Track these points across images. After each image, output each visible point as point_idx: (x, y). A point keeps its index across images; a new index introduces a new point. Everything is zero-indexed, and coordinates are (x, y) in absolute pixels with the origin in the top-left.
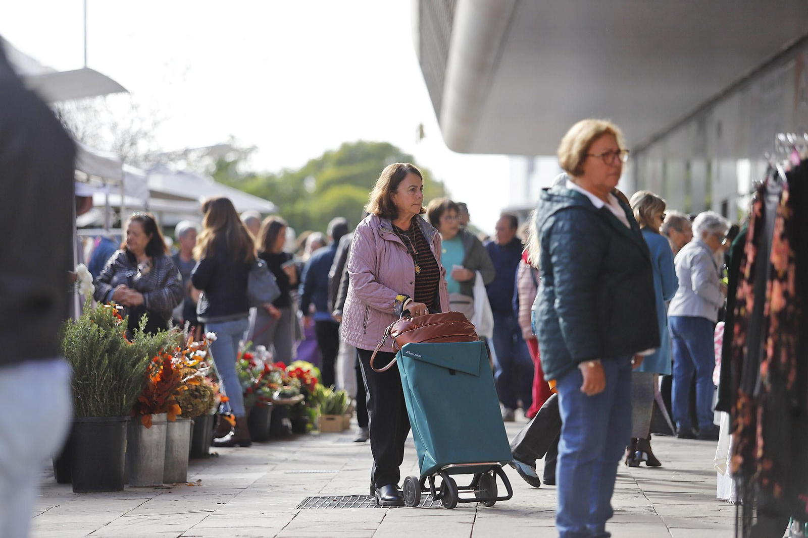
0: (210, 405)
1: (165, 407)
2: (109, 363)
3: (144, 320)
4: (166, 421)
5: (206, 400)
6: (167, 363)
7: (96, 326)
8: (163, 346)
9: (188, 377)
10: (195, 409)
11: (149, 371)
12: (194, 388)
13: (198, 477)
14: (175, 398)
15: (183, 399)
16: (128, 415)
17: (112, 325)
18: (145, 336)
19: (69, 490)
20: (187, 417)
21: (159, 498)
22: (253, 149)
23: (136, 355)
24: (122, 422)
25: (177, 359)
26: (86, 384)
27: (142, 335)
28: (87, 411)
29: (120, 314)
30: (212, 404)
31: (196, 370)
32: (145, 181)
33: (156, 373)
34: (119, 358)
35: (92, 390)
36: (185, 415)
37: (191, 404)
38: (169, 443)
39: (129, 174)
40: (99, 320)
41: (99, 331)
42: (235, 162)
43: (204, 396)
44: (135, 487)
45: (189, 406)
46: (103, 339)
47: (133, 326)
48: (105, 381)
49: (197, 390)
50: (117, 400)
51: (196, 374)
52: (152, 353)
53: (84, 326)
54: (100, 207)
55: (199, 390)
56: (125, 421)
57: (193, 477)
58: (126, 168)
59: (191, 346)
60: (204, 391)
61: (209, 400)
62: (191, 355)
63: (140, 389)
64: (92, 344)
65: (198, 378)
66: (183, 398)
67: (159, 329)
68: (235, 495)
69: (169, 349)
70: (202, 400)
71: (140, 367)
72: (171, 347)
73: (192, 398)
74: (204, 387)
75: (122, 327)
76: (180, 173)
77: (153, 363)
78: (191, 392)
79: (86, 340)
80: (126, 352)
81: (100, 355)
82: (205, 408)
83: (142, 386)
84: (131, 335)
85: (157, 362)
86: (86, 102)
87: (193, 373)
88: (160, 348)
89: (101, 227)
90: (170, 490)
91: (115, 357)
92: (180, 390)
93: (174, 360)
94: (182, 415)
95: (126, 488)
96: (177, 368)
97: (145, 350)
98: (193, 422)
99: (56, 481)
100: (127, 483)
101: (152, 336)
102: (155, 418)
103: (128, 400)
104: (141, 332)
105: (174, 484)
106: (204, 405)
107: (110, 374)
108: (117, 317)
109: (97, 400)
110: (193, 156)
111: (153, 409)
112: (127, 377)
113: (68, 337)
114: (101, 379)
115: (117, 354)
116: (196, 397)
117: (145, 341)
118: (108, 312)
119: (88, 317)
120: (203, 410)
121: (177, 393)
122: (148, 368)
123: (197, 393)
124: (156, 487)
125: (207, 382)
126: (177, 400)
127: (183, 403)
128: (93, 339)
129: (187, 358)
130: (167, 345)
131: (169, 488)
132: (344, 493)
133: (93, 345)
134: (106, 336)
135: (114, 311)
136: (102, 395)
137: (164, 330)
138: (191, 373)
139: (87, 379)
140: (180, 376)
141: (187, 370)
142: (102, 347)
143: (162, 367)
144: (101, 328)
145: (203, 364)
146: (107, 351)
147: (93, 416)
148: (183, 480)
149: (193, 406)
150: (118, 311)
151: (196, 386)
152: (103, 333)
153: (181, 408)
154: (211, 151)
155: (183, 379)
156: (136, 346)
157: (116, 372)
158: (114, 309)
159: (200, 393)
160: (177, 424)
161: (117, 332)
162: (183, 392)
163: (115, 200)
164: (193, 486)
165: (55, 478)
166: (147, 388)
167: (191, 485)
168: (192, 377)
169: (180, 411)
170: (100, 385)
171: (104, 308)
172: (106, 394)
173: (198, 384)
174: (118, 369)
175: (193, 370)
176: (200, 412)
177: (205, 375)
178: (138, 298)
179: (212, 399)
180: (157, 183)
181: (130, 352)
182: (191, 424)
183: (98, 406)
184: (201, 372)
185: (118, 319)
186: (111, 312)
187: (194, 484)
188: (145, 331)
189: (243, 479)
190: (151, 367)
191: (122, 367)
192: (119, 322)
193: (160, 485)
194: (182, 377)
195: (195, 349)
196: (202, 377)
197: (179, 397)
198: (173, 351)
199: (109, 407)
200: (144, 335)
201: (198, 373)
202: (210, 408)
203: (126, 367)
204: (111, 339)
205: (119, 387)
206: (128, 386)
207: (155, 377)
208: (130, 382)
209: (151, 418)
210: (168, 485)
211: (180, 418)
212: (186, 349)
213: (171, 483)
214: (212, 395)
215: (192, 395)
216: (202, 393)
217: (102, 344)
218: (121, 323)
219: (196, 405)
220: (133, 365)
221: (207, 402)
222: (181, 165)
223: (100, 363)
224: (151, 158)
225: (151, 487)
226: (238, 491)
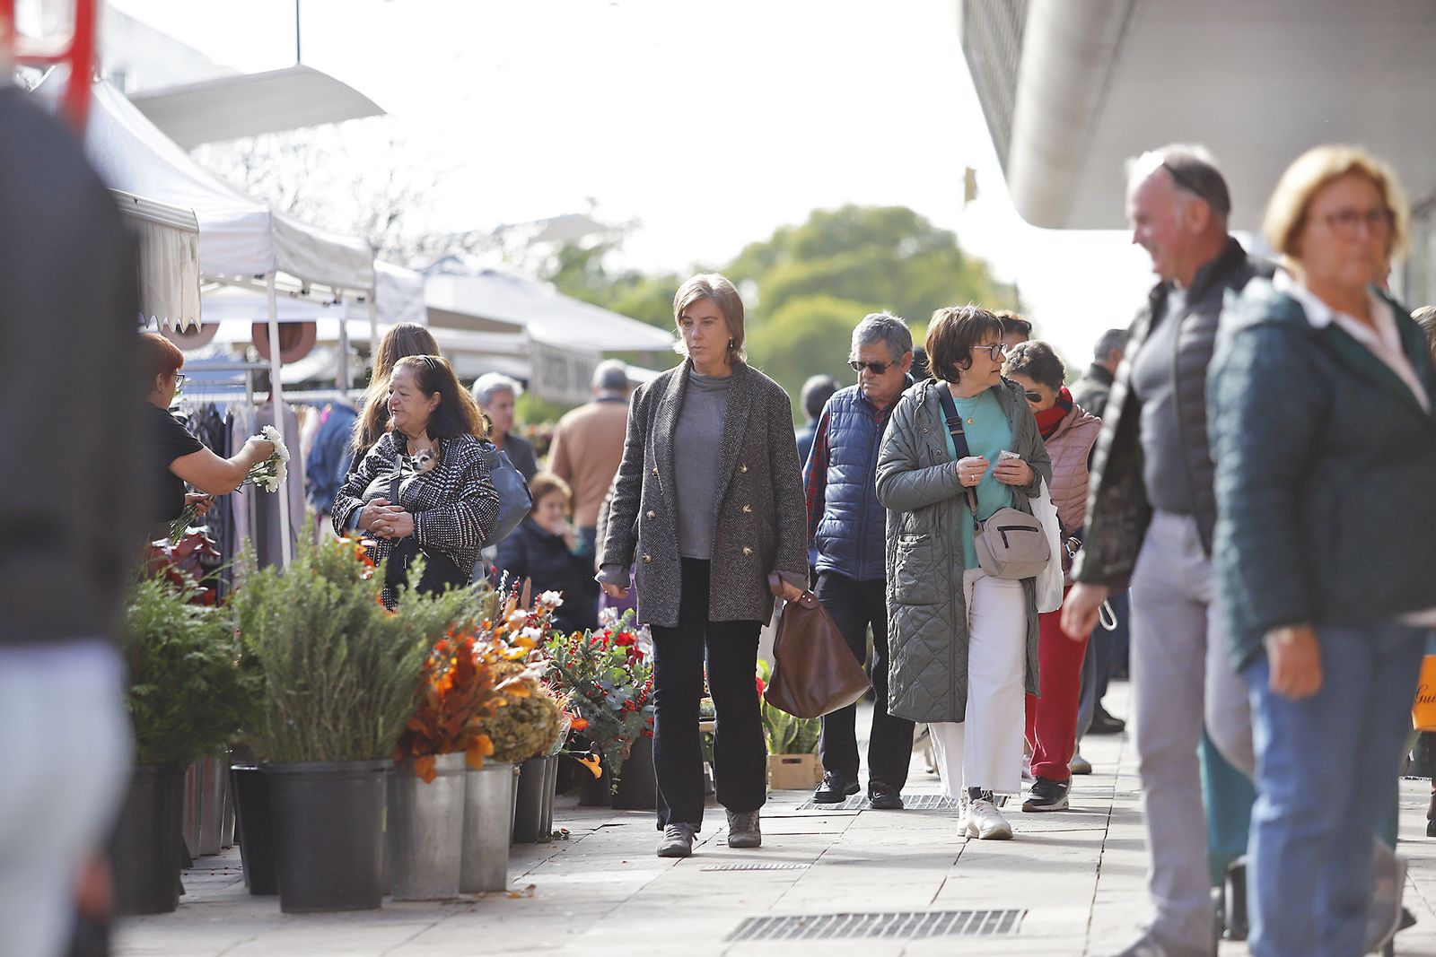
0: (550, 735)
1: (462, 741)
2: (350, 654)
3: (418, 567)
4: (464, 767)
5: (542, 725)
6: (465, 652)
7: (322, 580)
8: (455, 619)
9: (507, 681)
10: (520, 744)
11: (427, 670)
12: (518, 702)
13: (529, 880)
14: (482, 721)
15: (498, 725)
16: (389, 758)
17: (354, 579)
18: (420, 600)
19: (273, 908)
20: (505, 759)
21: (452, 923)
22: (634, 224)
23: (402, 637)
24: (376, 771)
25: (484, 644)
26: (305, 697)
27: (413, 596)
28: (306, 750)
29: (371, 557)
30: (553, 734)
31: (521, 667)
32: (419, 292)
33: (443, 673)
34: (368, 643)
35: (317, 709)
36: (501, 756)
37: (514, 734)
38: (470, 811)
39: (386, 276)
40: (329, 570)
41: (328, 590)
42: (599, 251)
43: (538, 718)
44: (405, 901)
45: (510, 738)
46: (337, 605)
47: (395, 578)
48: (342, 690)
49: (524, 705)
50: (367, 727)
51: (522, 675)
52: (435, 633)
53: (299, 580)
54: (330, 344)
55: (528, 705)
56: (382, 770)
57: (518, 880)
58: (380, 265)
59: (512, 618)
60: (538, 708)
61: (548, 725)
62: (512, 638)
63: (411, 706)
64: (315, 617)
65: (526, 682)
66: (496, 722)
67: (447, 585)
68: (604, 915)
69: (468, 623)
70: (535, 725)
71: (411, 662)
72: (471, 621)
73: (514, 722)
74: (539, 700)
75: (373, 582)
76: (487, 273)
77: (437, 653)
78: (512, 711)
79: (303, 608)
80: (382, 632)
81: (333, 638)
82: (542, 742)
83: (416, 698)
84: (391, 598)
85: (444, 651)
86: (300, 135)
87: (517, 673)
88: (449, 623)
89: (331, 385)
90: (473, 907)
91: (362, 642)
92: (491, 705)
93: (478, 647)
94: (494, 757)
95: (386, 902)
96: (485, 663)
97: (419, 628)
98: (517, 768)
99: (247, 890)
100: (387, 894)
101: (434, 598)
102: (442, 761)
103: (387, 728)
104: (412, 591)
105: (481, 894)
106: (538, 735)
107: (351, 675)
108: (363, 563)
109: (326, 729)
110: (513, 240)
111: (435, 748)
112: (385, 681)
113: (268, 602)
114: (335, 687)
115: (365, 635)
116: (522, 720)
117: (419, 609)
118: (347, 551)
119: (306, 563)
120: (536, 745)
121: (485, 713)
122: (426, 663)
123: (525, 712)
124: (446, 901)
125: (543, 690)
126: (484, 726)
127: (497, 732)
128: (316, 606)
129: (503, 642)
130: (464, 617)
131: (471, 902)
132: (819, 909)
133: (316, 619)
134: (342, 601)
135: (359, 549)
136: (336, 718)
137: (457, 586)
138: (513, 673)
139: (305, 687)
140: (491, 678)
141: (503, 667)
142: (335, 623)
143: (454, 661)
144: (333, 585)
145: (536, 655)
146: (345, 630)
147: (319, 760)
148: (499, 887)
149: (517, 738)
150: (365, 550)
151: (523, 699)
152: (336, 594)
153: (494, 741)
154: (551, 228)
155: (498, 683)
156: (403, 620)
157: (363, 672)
158: (358, 546)
159: (530, 711)
160: (486, 774)
161: (364, 591)
162: (498, 711)
163: (359, 330)
164: (519, 897)
165: (246, 885)
166: (426, 703)
167: (515, 896)
168: (516, 679)
169: (490, 748)
170: (332, 698)
171: (338, 545)
172: (343, 715)
173: (526, 695)
174: (367, 666)
175: (516, 667)
176: (531, 751)
177: (540, 675)
178: (404, 523)
179: (555, 723)
180: (442, 294)
181: (390, 632)
182: (514, 774)
183: (329, 741)
184: (534, 669)
185: (366, 566)
186: (352, 551)
187: (519, 894)
188: (420, 590)
189: (619, 883)
190: (432, 660)
191: (375, 663)
192: (369, 572)
193: (455, 895)
194: (493, 681)
195: (517, 625)
196: (535, 679)
197: (489, 720)
198: (477, 629)
199: (349, 743)
200: (419, 596)
201: (527, 673)
202: (550, 741)
203: (384, 662)
204: (351, 606)
205: (370, 701)
206: (388, 699)
207: (441, 681)
208: (391, 690)
209: (434, 762)
210: (469, 897)
211: (492, 762)
212: (502, 624)
213: (475, 892)
214: (554, 717)
215: (514, 715)
216: (535, 712)
217: (336, 615)
218: (372, 575)
219: (522, 735)
220: (398, 657)
221: (543, 729)
222: (492, 260)
223: (331, 653)
224: (429, 243)
225: (435, 900)
226: (606, 907)
